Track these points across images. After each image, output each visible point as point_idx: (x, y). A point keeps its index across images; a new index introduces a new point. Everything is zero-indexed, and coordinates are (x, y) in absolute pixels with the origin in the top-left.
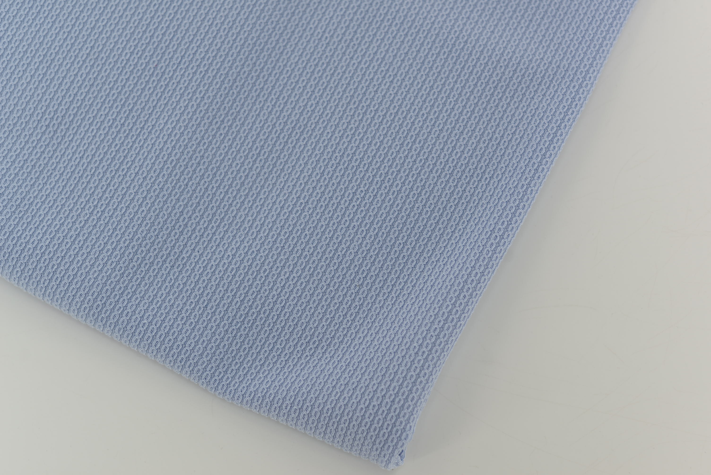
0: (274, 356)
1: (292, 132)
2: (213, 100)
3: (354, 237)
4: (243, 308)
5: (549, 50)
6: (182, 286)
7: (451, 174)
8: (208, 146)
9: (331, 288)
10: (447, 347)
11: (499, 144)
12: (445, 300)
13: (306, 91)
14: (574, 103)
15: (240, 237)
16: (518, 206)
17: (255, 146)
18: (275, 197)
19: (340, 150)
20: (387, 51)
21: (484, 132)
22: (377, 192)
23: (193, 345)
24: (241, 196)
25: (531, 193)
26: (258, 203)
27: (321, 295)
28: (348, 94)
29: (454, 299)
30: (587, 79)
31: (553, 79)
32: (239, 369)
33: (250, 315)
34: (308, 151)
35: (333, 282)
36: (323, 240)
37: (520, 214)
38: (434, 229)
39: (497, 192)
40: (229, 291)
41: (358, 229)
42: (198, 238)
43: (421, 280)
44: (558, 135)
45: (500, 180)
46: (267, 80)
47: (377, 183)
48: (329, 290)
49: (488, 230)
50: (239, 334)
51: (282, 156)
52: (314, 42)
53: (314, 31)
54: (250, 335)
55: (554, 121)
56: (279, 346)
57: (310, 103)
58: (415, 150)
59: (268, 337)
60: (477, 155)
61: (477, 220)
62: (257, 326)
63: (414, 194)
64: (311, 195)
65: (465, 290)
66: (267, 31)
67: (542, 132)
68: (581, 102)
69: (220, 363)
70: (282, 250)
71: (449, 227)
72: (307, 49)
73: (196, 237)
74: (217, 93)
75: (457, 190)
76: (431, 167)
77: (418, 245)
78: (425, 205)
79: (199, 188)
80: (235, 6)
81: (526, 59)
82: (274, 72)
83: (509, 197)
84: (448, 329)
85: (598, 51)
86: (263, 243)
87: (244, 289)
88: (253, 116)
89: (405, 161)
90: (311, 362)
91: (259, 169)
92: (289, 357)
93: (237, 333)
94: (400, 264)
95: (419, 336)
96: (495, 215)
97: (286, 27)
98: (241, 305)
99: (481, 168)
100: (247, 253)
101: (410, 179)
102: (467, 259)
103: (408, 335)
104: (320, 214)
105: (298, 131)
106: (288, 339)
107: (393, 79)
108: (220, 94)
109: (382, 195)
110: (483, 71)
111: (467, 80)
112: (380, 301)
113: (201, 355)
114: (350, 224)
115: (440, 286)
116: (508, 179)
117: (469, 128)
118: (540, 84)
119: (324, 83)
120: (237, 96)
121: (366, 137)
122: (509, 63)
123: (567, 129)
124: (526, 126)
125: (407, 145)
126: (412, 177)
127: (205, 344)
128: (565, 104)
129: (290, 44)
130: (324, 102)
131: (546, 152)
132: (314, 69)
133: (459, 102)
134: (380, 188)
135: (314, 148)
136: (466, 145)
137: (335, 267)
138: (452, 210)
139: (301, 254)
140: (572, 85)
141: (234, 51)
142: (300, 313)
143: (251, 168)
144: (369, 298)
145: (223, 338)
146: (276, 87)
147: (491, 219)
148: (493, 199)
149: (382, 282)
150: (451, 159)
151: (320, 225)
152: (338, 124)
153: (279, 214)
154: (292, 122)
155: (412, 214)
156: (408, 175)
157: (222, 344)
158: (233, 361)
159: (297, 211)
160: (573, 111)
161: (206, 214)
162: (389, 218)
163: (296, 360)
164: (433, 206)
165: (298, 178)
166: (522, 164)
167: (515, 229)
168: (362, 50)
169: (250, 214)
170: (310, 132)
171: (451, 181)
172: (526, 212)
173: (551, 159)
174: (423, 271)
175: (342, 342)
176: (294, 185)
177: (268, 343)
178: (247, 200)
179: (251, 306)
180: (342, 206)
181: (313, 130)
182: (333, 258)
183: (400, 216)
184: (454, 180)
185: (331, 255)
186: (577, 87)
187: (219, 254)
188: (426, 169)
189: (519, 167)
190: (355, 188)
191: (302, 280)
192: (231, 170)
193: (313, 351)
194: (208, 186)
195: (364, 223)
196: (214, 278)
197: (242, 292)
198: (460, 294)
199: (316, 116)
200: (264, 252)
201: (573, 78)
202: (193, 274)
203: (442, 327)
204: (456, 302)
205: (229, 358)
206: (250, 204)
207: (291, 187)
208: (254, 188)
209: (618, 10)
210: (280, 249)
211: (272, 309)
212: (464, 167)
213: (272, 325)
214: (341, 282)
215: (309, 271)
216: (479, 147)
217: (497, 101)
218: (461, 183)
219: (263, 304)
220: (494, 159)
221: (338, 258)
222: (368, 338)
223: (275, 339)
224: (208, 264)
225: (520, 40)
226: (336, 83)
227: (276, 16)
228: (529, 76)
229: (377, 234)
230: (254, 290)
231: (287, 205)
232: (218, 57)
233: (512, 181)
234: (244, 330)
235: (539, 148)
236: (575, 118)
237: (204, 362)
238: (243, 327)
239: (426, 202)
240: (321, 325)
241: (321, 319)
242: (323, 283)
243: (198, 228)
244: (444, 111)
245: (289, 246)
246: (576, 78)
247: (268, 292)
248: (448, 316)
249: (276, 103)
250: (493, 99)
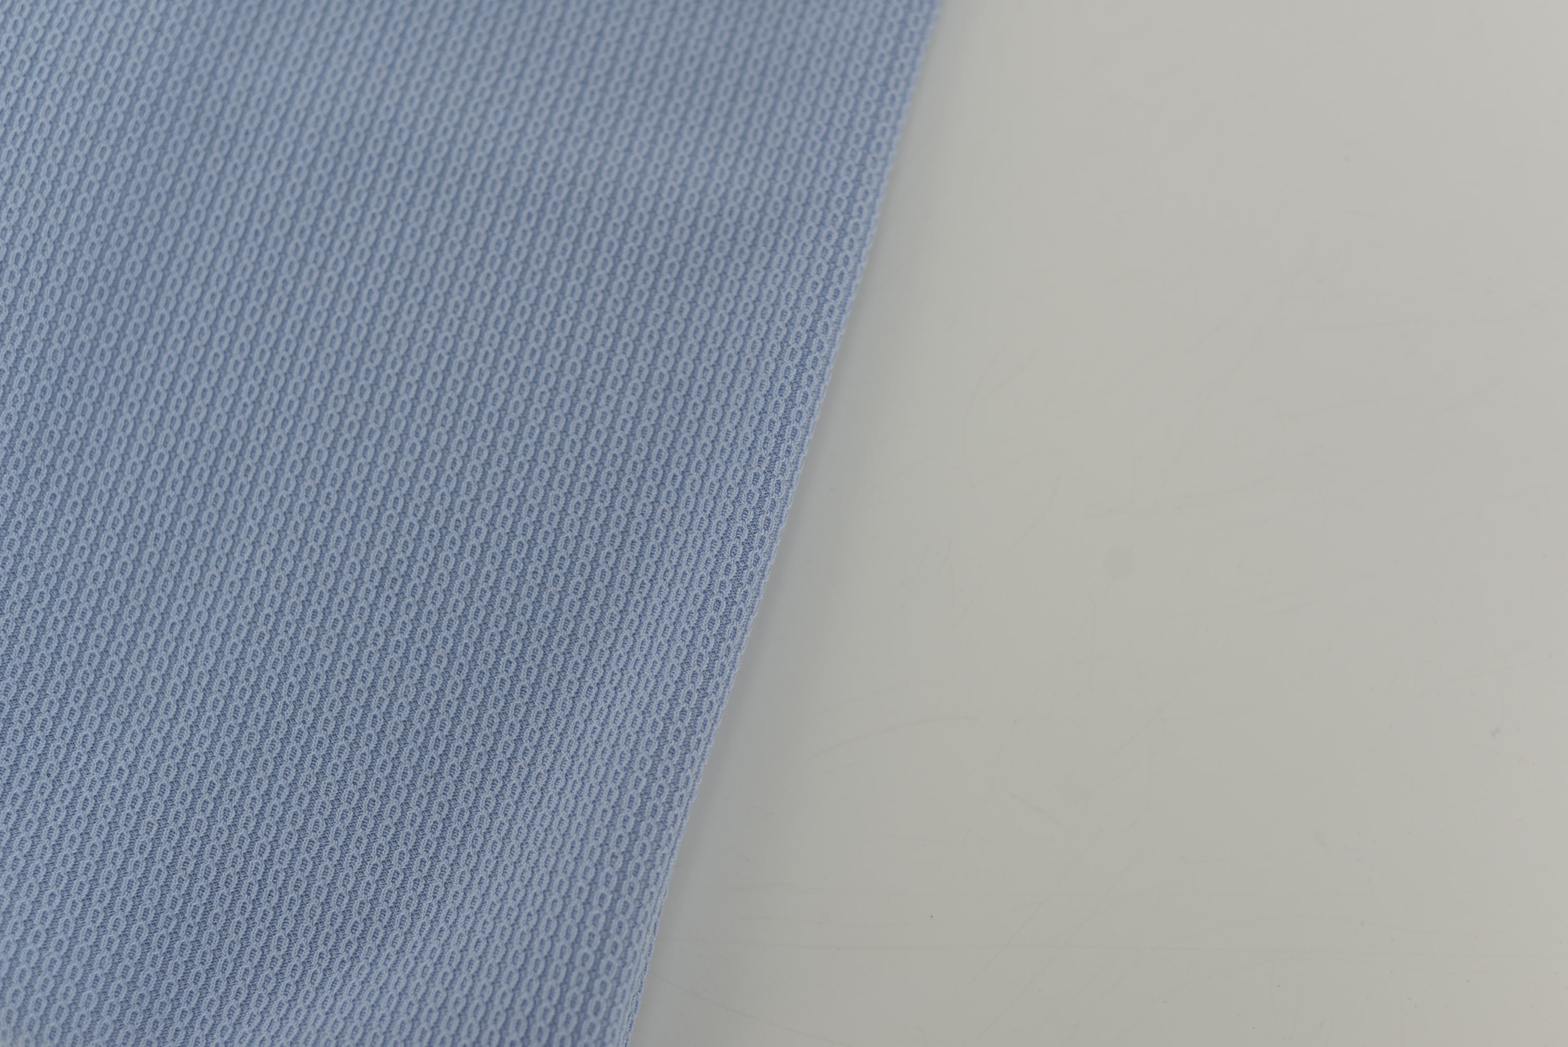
0: (268, 979)
1: (217, 459)
2: (19, 423)
3: (402, 669)
4: (174, 883)
5: (761, 167)
6: (22, 863)
7: (595, 483)
8: (28, 529)
9: (372, 795)
10: (653, 874)
11: (688, 394)
12: (628, 769)
13: (232, 362)
14: (836, 273)
15: (139, 722)
16: (754, 524)
17: (138, 508)
18: (205, 615)
19: (334, 479)
20: (400, 236)
21: (650, 376)
22: (436, 557)
23: (72, 993)
24: (126, 627)
25: (778, 490)
26: (168, 636)
27: (351, 815)
28: (328, 350)
29: (649, 763)
30: (855, 213)
31: (780, 227)
32: (191, 1025)
33: (194, 895)
34: (261, 493)
35: (373, 781)
36: (331, 689)
37: (762, 540)
38: (579, 614)
39: (702, 502)
40: (136, 850)
41: (408, 649)
42: (42, 744)
43: (571, 736)
44: (813, 349)
45: (706, 474)
46: (138, 354)
47: (432, 536)
48: (366, 801)
49: (697, 590)
50: (177, 945)
51: (204, 519)
52: (230, 246)
53: (227, 223)
54: (204, 941)
55: (798, 320)
56: (274, 953)
57: (246, 387)
58: (505, 445)
59: (246, 937)
60: (644, 430)
61: (670, 575)
62: (216, 917)
63: (521, 544)
64: (286, 592)
65: (670, 737)
66: (118, 244)
67: (778, 349)
68: (850, 267)
69: (144, 1021)
70: (241, 732)
71: (611, 603)
72: (218, 265)
73: (37, 744)
74: (26, 405)
75: (614, 516)
76: (547, 475)
77: (550, 656)
78: (549, 564)
79: (23, 629)
80: (33, 201)
81: (712, 197)
82: (151, 333)
83: (730, 509)
84: (648, 833)
85: (867, 147)
86: (196, 724)
87: (170, 839)
88: (120, 441)
89: (485, 473)
90: (354, 973)
91: (157, 557)
92: (304, 973)
93: (172, 942)
94: (517, 708)
95: (586, 863)
96: (708, 554)
97: (159, 225)
98: (169, 877)
99: (659, 457)
100: (162, 754)
101: (505, 512)
102: (663, 666)
103: (561, 865)
104: (314, 633)
105: (230, 454)
106: (294, 933)
107: (426, 296)
108: (33, 405)
109: (447, 560)
110: (622, 240)
111: (591, 267)
112: (487, 801)
113: (97, 1011)
114: (387, 640)
115: (613, 740)
116: (722, 469)
117: (615, 373)
118: (754, 245)
119: (269, 335)
120: (75, 403)
121: (387, 438)
122: (676, 211)
123: (830, 332)
124: (740, 342)
125: (484, 437)
126: (509, 506)
127: (100, 985)
128: (816, 278)
129: (175, 262)
130: (277, 377)
131: (794, 392)
132: (243, 308)
133: (583, 318)
134: (440, 546)
135: (275, 486)
136: (616, 411)
137: (372, 746)
138: (611, 563)
139: (289, 732)
140: (825, 233)
141: (47, 301)
142: (310, 867)
143: (138, 559)
144: (460, 799)
145: (141, 962)
146: (163, 364)
147: (701, 565)
148: (697, 521)
149: (485, 759)
150: (588, 450)
151: (319, 656)
152: (319, 420)
153: (221, 650)
154: (213, 436)
155: (524, 590)
156: (498, 505)
157: (142, 977)
158: (174, 1009)
159: (262, 636)
160: (837, 291)
161: (52, 684)
162: (472, 610)
163: (320, 977)
164: (567, 563)
165: (250, 561)
166: (747, 429)
167: (757, 578)
168: (343, 244)
169: (154, 665)
170: (259, 452)
171: (597, 498)
172: (775, 535)
173: (809, 404)
174: (571, 714)
175: (417, 912)
176: (245, 579)
177: (248, 950)
178: (141, 634)
179: (193, 875)
180: (363, 604)
181: (265, 445)
182: (361, 726)
183: (498, 600)
184: (603, 495)
185: (357, 720)
186: (835, 236)
187: (97, 770)
188: (537, 483)
189: (741, 437)
190: (385, 557)
191: (302, 790)
192: (91, 574)
193: (355, 947)
194: (45, 619)
195: (420, 631)
196: (95, 828)
197: (166, 846)
198: (660, 748)
199: (265, 414)
200: (200, 744)
201: (824, 217)
202: (45, 830)
203: (635, 831)
204: (654, 767)
205: (163, 1005)
206: (150, 642)
207: (238, 585)
208: (152, 604)
209: (894, 52)
210: (236, 731)
211: (243, 870)
212: (620, 460)
213: (249, 908)
214: (391, 776)
215: (312, 766)
216: (645, 411)
217: (666, 302)
218: (620, 498)
219: (221, 864)
220: (683, 429)
221: (374, 724)
222: (475, 892)
223: (264, 938)
224: (75, 798)
225: (693, 155)
226: (297, 331)
227: (132, 205)
228: (725, 232)
229: (453, 651)
230: (194, 835)
231: (235, 628)
232: (13, 323)
233: (730, 472)
234: (188, 933)
235: (777, 386)
236: (843, 305)
237: (105, 1028)
238: (184, 927)
239: (551, 556)
240: (363, 884)
241: (361, 870)
242: (351, 787)
243: (39, 720)
244: (552, 346)
245: (258, 718)
246: (830, 217)
247: (226, 834)
248: (643, 804)
249: (167, 401)
250: (657, 298)
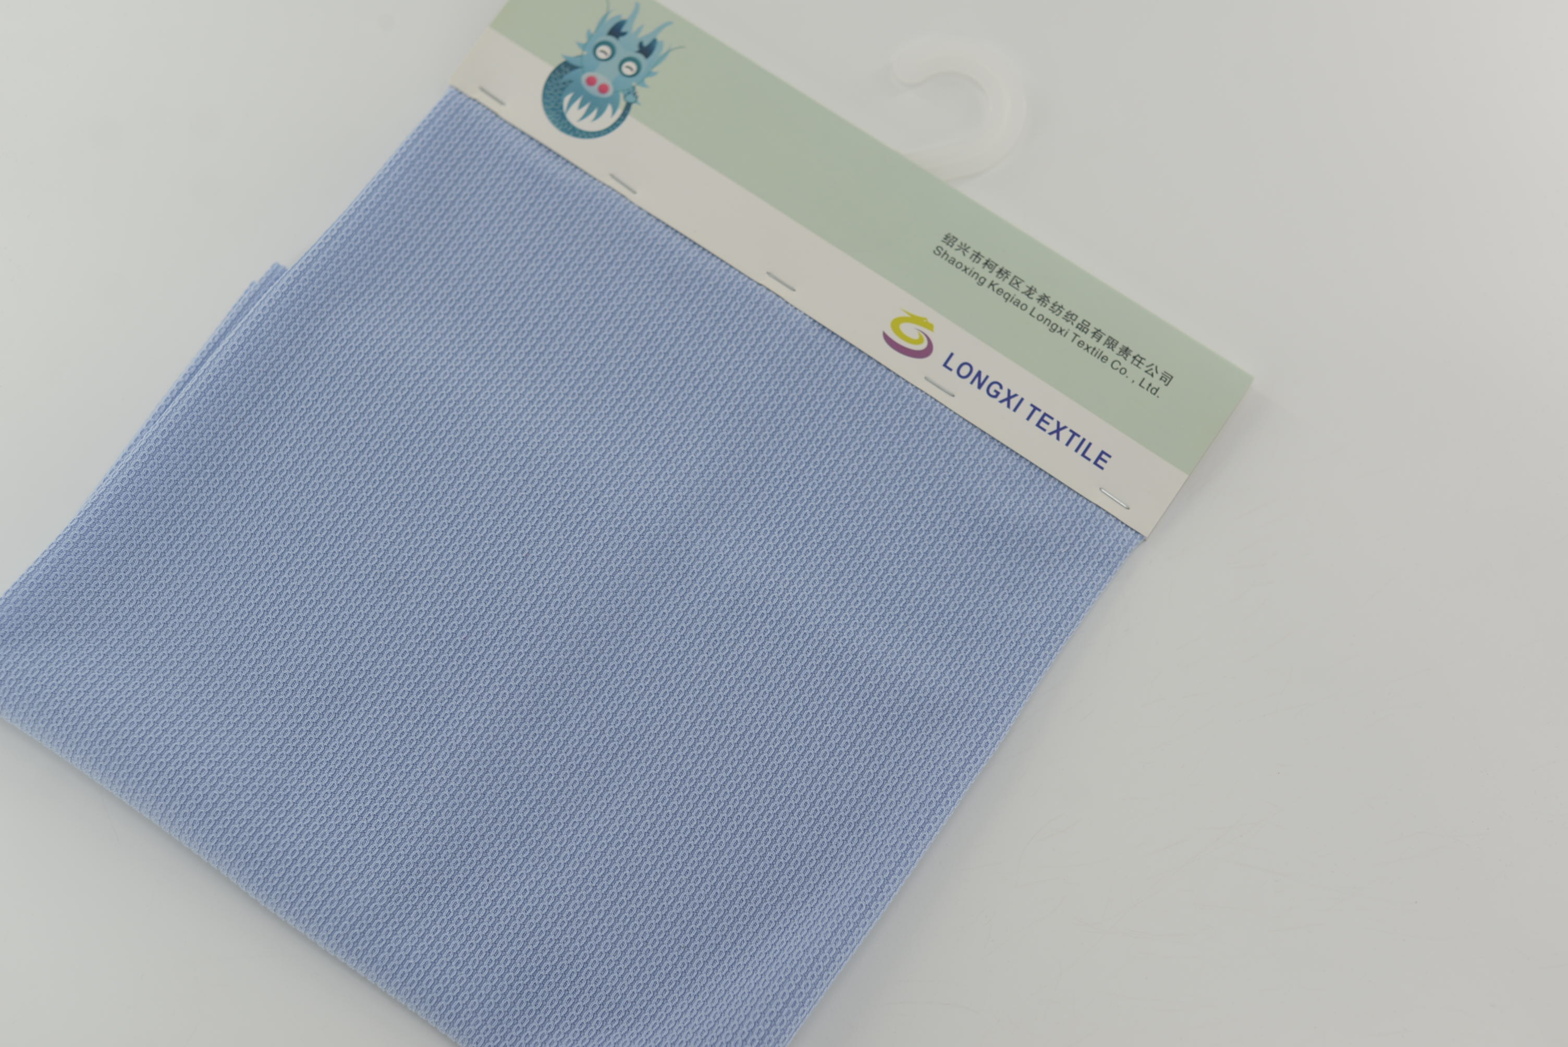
0: (567, 1025)
1: (624, 742)
2: (530, 691)
3: (685, 885)
4: (535, 958)
5: (958, 678)
6: (462, 922)
7: (817, 820)
8: (517, 748)
9: (649, 947)
10: (783, 1037)
11: (881, 788)
12: (788, 978)
13: (648, 693)
14: (979, 750)
15: (542, 868)
16: (893, 870)
17: (576, 755)
18: (593, 823)
19: (682, 773)
20: (756, 654)
21: (864, 772)
22: (722, 832)
23: (467, 998)
24: (550, 816)
25: (912, 856)
26: (570, 828)
27: (635, 953)
28: (700, 703)
29: (799, 978)
30: (1000, 720)
31: (958, 714)
32: (520, 1036)
33: (543, 968)
34: (642, 768)
35: (652, 939)
36: (646, 884)
37: (895, 880)
38: (787, 887)
39: (870, 849)
40: (521, 935)
41: (691, 876)
42: (490, 863)
43: (762, 950)
44: (954, 787)
45: (876, 834)
46: (601, 673)
47: (723, 820)
48: (645, 949)
49: (852, 896)
50: (526, 991)
51: (608, 772)
52: (666, 631)
53: (668, 617)
54: (540, 994)
55: (951, 769)
56: (574, 1012)
57: (651, 709)
58: (776, 784)
59: (562, 999)
60: (851, 800)
61: (841, 882)
62: (550, 984)
63: (768, 839)
64: (638, 825)
65: (814, 969)
66: (609, 612)
67: (935, 781)
68: (988, 749)
69: (497, 1026)
70: (593, 891)
71: (805, 887)
72: (657, 639)
73: (487, 862)
74: (536, 682)
75: (821, 841)
76: (793, 807)
77: (765, 904)
78: (779, 855)
79: (499, 800)
80: (573, 576)
81: (927, 686)
82: (611, 664)
83: (883, 858)
84: (787, 1015)
85: (1018, 686)
86: (571, 879)
87: (539, 935)
88: (577, 717)
89: (761, 795)
90: (612, 1037)
91: (577, 784)
92: (586, 1028)
93: (524, 989)
94: (738, 926)
95: (751, 1019)
96: (864, 878)
97: (633, 608)
98: (533, 955)
99: (855, 817)
100: (549, 889)
101: (765, 820)
102: (822, 929)
103: (737, 1016)
104: (646, 851)
105: (632, 742)
106: (587, 1005)
107: (759, 691)
108: (540, 683)
109: (727, 835)
110: (872, 694)
111: (851, 703)
112: (708, 970)
113: (476, 1012)
114: (682, 867)
115: (784, 960)
116: (886, 835)
117: (846, 765)
118: (941, 719)
119: (672, 684)
120: (561, 689)
121: (716, 760)
122: (905, 688)
124: (917, 770)
125: (766, 776)
126: (768, 817)
127: (482, 999)
128: (968, 749)
129: (635, 630)
130: (669, 708)
131: (937, 807)
132: (662, 666)
133: (838, 729)
134: (725, 826)
135: (650, 766)
136: (840, 785)
137: (658, 921)
138: (812, 865)
139: (617, 899)
140: (980, 726)
141: (564, 631)
142: (606, 974)
143: (567, 782)
144: (694, 964)
145: (505, 994)
146: (612, 683)
147: (859, 883)
148: (864, 858)
149: (714, 947)
150: (818, 801)
151: (645, 864)
152: (683, 739)
153: (595, 844)
154: (626, 729)
155: (762, 865)
156: (762, 815)
157: (503, 1002)
158: (514, 1024)
159: (619, 843)
160: (977, 760)
161: (504, 833)
162: (732, 866)
163: (594, 1032)
164: (789, 858)
165: (625, 802)
166: (905, 818)
167: (886, 899)
168: (725, 648)
169: (559, 840)
170: (647, 746)
171: (815, 828)
172: (902, 879)
173: (942, 816)
174: (766, 938)
175: (654, 1016)
176: (619, 810)
177: (561, 1006)
178: (557, 822)
179: (545, 958)
180: (676, 844)
181: (651, 743)
182: (655, 908)
183: (747, 865)
184: (819, 828)
185: (654, 905)
186: (985, 730)
187: (514, 886)
188: (786, 810)
189: (901, 821)
190: (695, 823)
191: (614, 932)
192: (542, 782)
193: (616, 1023)
194: (511, 798)
195: (701, 868)
196: (503, 916)
197: (536, 938)
198: (807, 972)
199: (657, 726)
200: (570, 890)
201: (982, 717)
202: (478, 909)
203: (781, 1011)
204: (801, 981)
205: (509, 1020)
206: (560, 828)
207: (615, 812)
208: (567, 808)
209: (1049, 638)
210: (590, 890)
211: (571, 964)
212: (834, 812)
213: (569, 985)
214: (662, 940)
215: (624, 921)
216: (855, 790)
217: (885, 734)
218: (827, 832)
219: (561, 957)
220: (872, 806)
221: (662, 910)
222: (687, 1015)
223: (571, 1003)
224: (498, 897)
225: (924, 659)
226: (687, 687)
227: (623, 594)
228: (928, 708)
229: (715, 885)
230: (553, 937)
231: (606, 835)
232: (543, 637)
233: (890, 838)
234: (533, 987)
235: (929, 800)
236: (977, 768)
237: (478, 1022)
238: (532, 983)
239: (781, 851)
240: (631, 992)
241: (632, 984)
242: (640, 939)
243: (492, 850)
244: (817, 739)
245: (603, 887)
246: (985, 718)
247: (569, 942)
248: (789, 999)
249: (608, 703)
250: (880, 731)
